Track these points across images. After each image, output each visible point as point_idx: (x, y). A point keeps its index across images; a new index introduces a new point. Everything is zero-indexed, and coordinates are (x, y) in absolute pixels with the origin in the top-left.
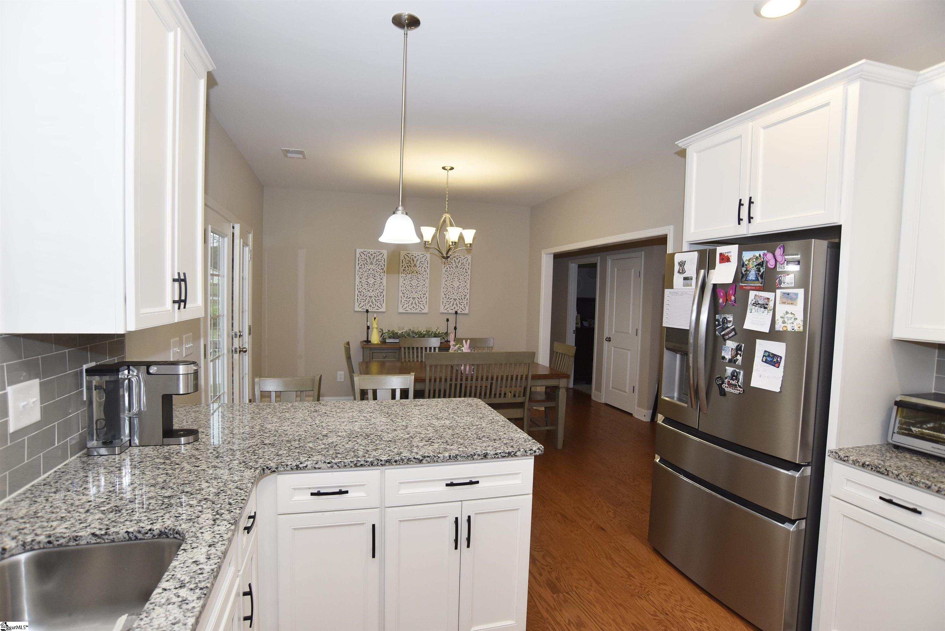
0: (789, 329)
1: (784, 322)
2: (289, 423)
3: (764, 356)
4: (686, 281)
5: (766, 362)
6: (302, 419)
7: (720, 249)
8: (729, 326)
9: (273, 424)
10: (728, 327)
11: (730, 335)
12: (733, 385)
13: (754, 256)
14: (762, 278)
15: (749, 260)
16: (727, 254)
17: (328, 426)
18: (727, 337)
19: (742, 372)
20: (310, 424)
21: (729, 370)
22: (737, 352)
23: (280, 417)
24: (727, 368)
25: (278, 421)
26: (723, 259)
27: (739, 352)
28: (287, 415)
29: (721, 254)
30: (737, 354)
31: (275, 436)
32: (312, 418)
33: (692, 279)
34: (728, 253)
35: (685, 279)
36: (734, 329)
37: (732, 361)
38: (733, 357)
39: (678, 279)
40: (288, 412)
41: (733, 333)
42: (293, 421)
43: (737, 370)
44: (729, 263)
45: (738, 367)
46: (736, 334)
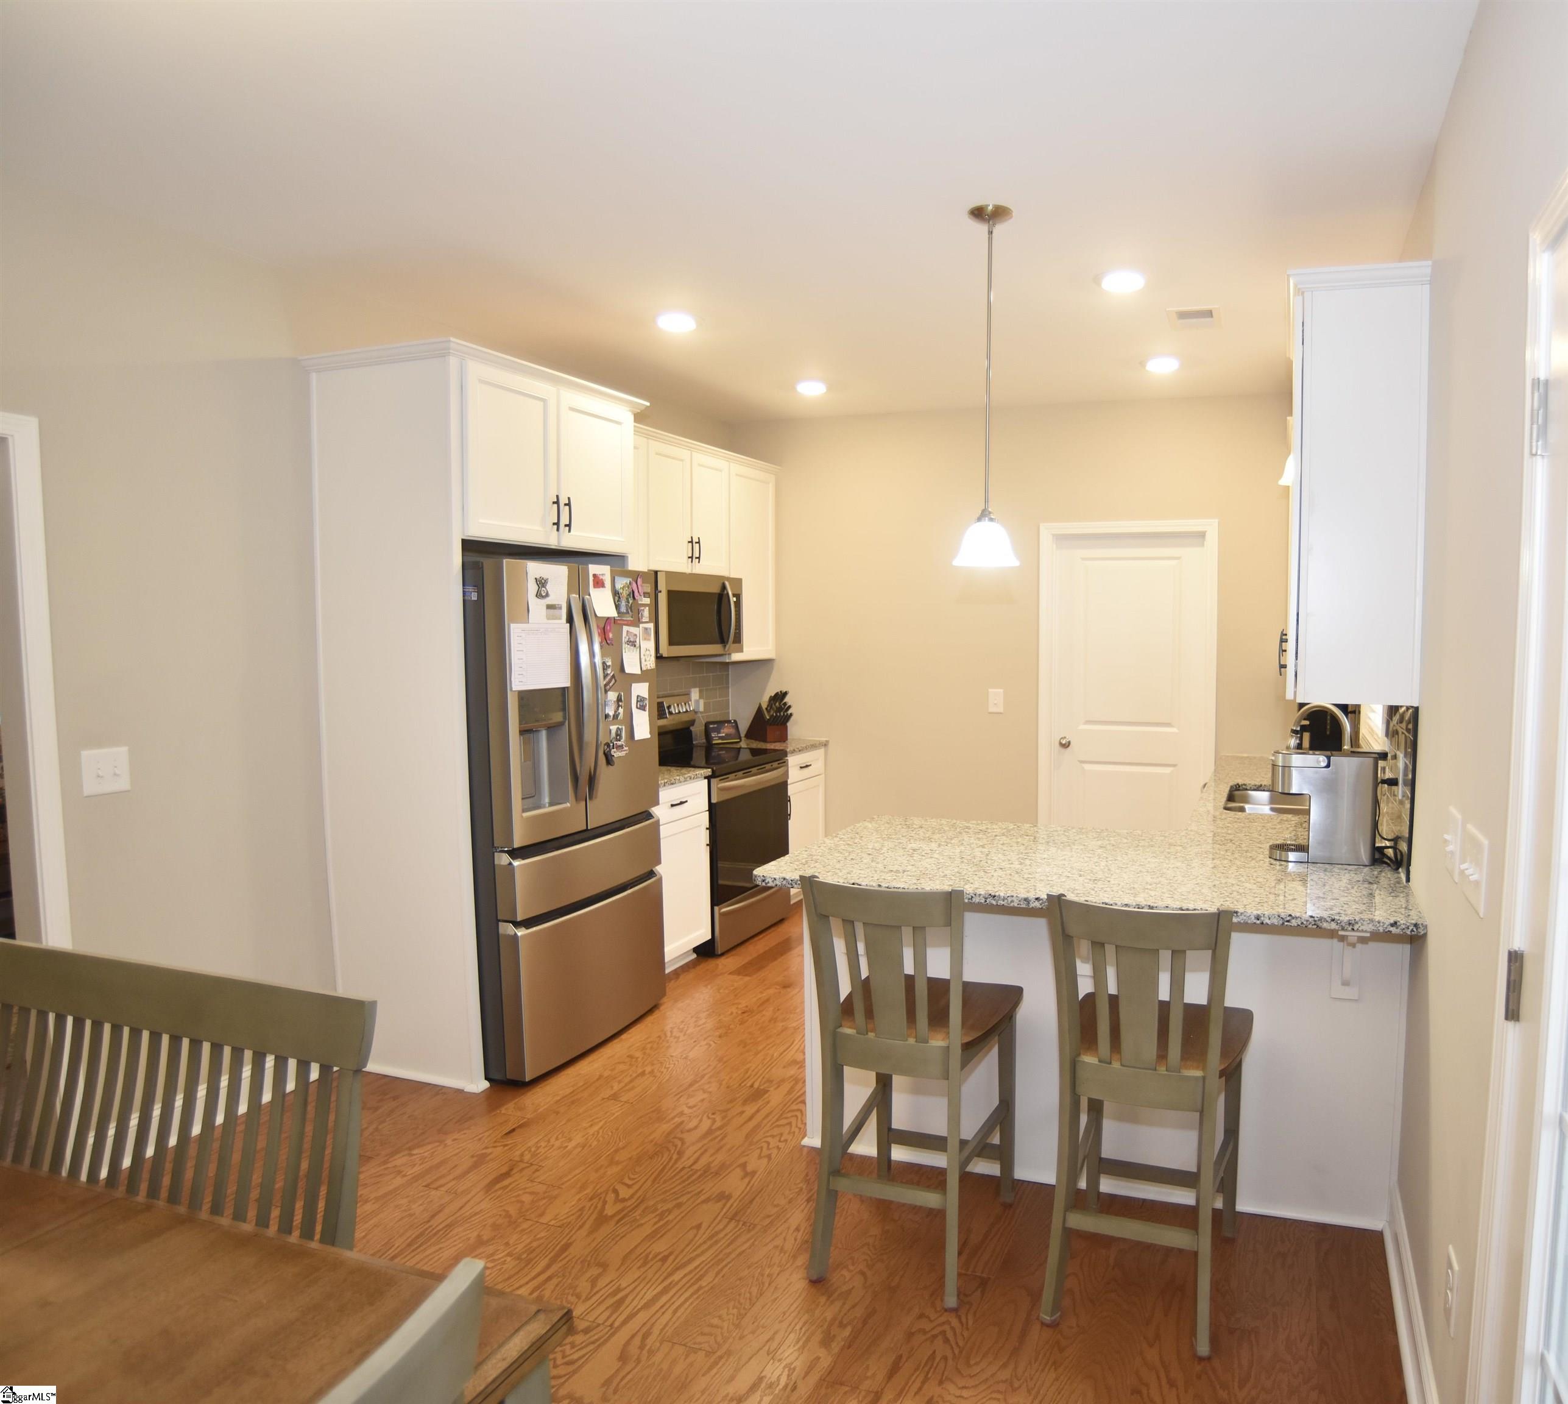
0: (649, 668)
1: (645, 661)
2: (1148, 866)
3: (637, 701)
4: (551, 611)
5: (639, 709)
6: (1125, 870)
7: (594, 569)
8: (609, 672)
9: (1173, 866)
10: (607, 674)
11: (611, 684)
12: (620, 746)
13: (626, 583)
14: (631, 611)
15: (623, 588)
16: (601, 577)
17: (1090, 857)
18: (608, 687)
19: (624, 727)
20: (1116, 862)
21: (614, 728)
22: (618, 704)
23: (1161, 876)
24: (611, 727)
25: (1165, 871)
26: (598, 583)
27: (620, 704)
28: (1149, 879)
29: (595, 576)
30: (619, 706)
31: (1169, 853)
32: (1109, 870)
33: (560, 608)
34: (602, 575)
35: (550, 607)
36: (613, 676)
37: (616, 716)
38: (615, 712)
39: (537, 607)
40: (1147, 883)
41: (613, 681)
42: (1140, 868)
43: (620, 727)
44: (601, 589)
45: (621, 723)
46: (616, 681)
